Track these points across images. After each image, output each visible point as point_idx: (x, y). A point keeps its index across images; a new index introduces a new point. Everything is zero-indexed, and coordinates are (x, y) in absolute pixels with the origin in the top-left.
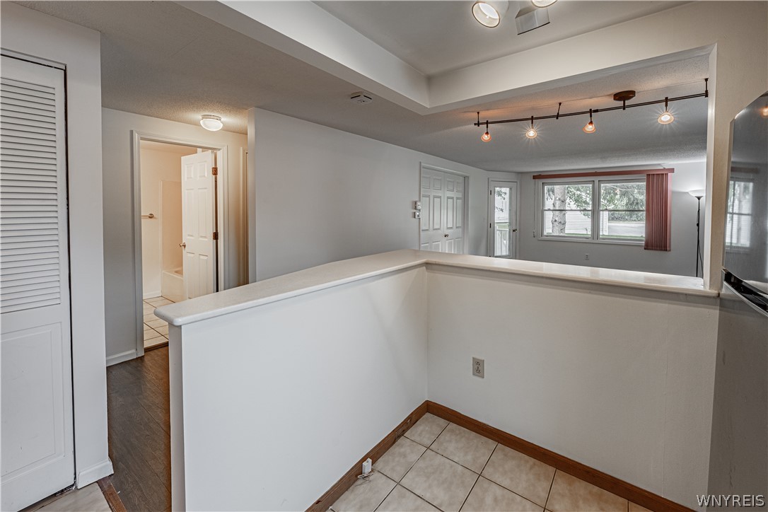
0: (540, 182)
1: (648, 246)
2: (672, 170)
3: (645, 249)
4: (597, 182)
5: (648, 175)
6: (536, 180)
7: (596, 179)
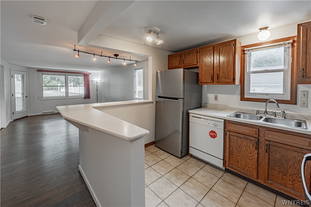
0: (41, 73)
1: (85, 98)
2: (90, 74)
3: (84, 99)
4: (67, 76)
5: (84, 75)
6: (39, 72)
7: (67, 74)
